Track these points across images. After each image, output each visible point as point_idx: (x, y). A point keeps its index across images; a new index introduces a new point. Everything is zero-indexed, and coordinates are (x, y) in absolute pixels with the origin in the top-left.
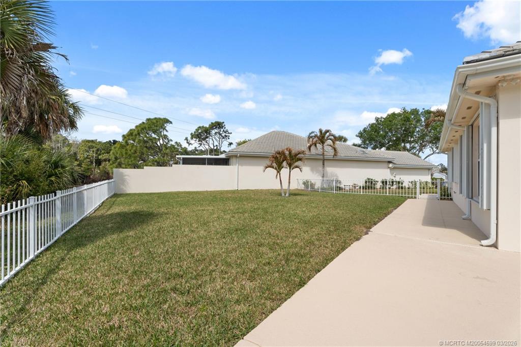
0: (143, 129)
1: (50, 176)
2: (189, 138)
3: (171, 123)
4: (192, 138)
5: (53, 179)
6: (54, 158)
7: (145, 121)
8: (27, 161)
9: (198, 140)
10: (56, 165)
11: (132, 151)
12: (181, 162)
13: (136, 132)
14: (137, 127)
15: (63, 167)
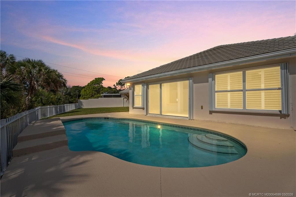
0: (93, 83)
1: (58, 102)
2: (116, 85)
3: (105, 80)
4: (117, 85)
5: (58, 103)
6: (59, 97)
7: (94, 79)
8: (52, 99)
9: (120, 86)
10: (59, 99)
11: (89, 92)
12: (103, 97)
13: (90, 84)
14: (91, 82)
15: (61, 100)
